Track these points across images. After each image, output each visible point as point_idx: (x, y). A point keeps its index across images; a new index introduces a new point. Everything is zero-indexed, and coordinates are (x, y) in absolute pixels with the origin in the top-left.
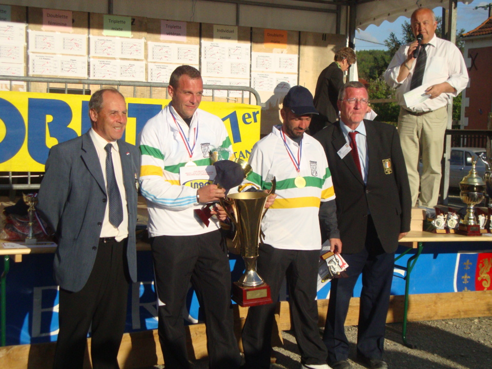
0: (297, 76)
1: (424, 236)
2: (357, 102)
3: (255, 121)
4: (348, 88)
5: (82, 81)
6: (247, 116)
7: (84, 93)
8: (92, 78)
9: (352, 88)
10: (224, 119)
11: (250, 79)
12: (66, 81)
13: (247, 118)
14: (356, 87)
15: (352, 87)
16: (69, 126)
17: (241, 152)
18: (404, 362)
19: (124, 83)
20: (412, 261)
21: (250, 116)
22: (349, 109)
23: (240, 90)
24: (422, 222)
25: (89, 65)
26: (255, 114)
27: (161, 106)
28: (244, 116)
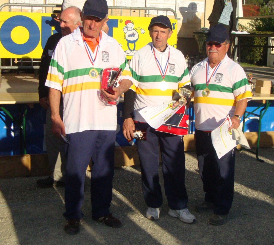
0: (204, 2)
1: (271, 96)
3: (174, 28)
11: (176, 4)
18: (255, 169)
20: (263, 112)
23: (165, 10)
24: (270, 88)
26: (174, 25)
27: (118, 20)
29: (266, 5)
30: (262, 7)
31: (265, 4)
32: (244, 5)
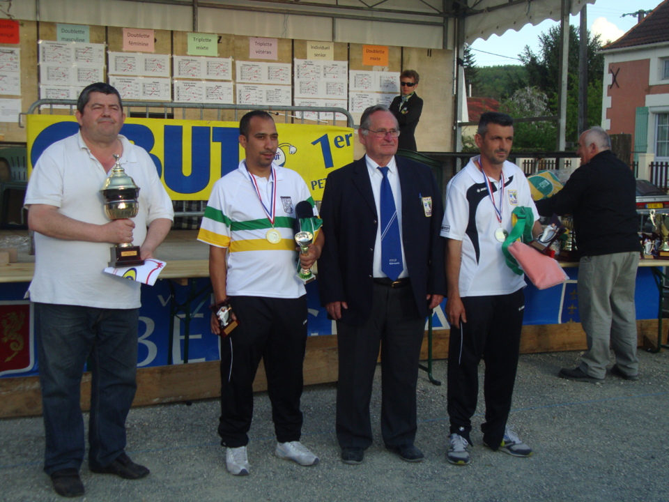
3: (348, 144)
5: (164, 104)
7: (166, 116)
8: (176, 100)
10: (314, 143)
11: (348, 100)
13: (339, 141)
21: (342, 139)
23: (332, 111)
25: (173, 88)
26: (347, 137)
28: (336, 139)
29: (510, 96)
30: (503, 102)
31: (507, 95)
32: (470, 98)
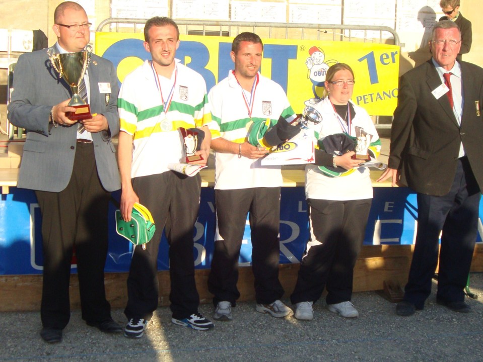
2: (445, 43)
3: (394, 61)
4: (438, 29)
5: (220, 23)
6: (384, 56)
7: (221, 34)
8: (233, 19)
9: (441, 29)
10: (360, 60)
11: (395, 20)
12: (204, 23)
13: (385, 59)
14: (445, 28)
15: (441, 27)
16: (206, 68)
17: (378, 94)
19: (260, 24)
21: (388, 57)
22: (438, 51)
23: (378, 30)
25: (230, 8)
26: (393, 55)
27: (296, 46)
28: (382, 56)
